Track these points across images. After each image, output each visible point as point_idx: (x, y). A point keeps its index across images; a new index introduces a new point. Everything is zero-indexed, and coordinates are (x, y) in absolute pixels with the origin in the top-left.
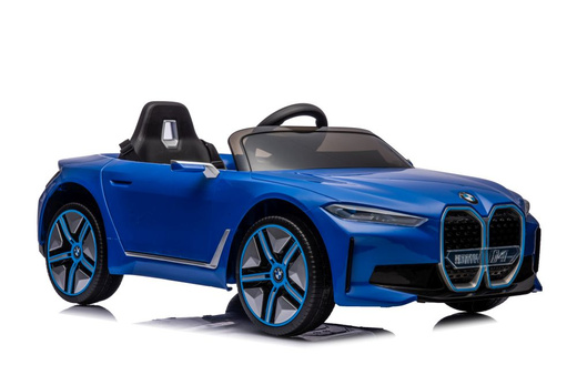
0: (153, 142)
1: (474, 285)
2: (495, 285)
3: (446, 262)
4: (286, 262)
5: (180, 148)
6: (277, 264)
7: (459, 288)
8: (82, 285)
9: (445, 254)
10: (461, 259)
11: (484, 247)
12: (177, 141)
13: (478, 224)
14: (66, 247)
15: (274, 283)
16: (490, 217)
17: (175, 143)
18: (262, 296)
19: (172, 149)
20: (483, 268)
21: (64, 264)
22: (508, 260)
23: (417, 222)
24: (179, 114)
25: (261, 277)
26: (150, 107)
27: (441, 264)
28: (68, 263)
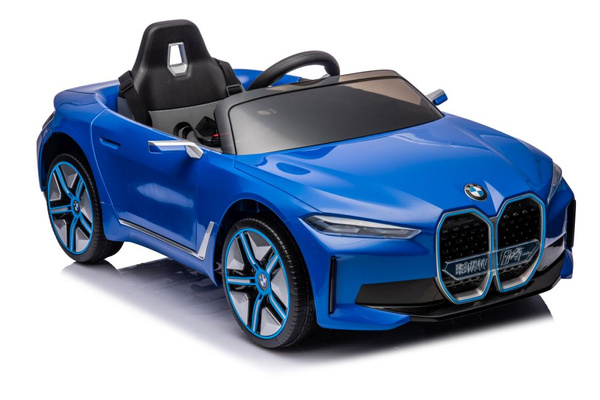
0: (158, 71)
1: (480, 293)
2: (508, 287)
3: (444, 276)
4: (269, 270)
5: (189, 75)
6: (260, 270)
7: (462, 299)
8: (83, 244)
9: (442, 266)
10: (463, 268)
11: (492, 250)
12: (185, 66)
13: (484, 226)
14: (65, 200)
15: (259, 289)
16: (499, 216)
17: (183, 69)
18: (247, 302)
19: (180, 76)
20: (493, 273)
21: (65, 217)
22: (523, 258)
23: (408, 234)
24: (187, 34)
25: (246, 282)
26: (152, 31)
27: (439, 278)
28: (69, 217)
